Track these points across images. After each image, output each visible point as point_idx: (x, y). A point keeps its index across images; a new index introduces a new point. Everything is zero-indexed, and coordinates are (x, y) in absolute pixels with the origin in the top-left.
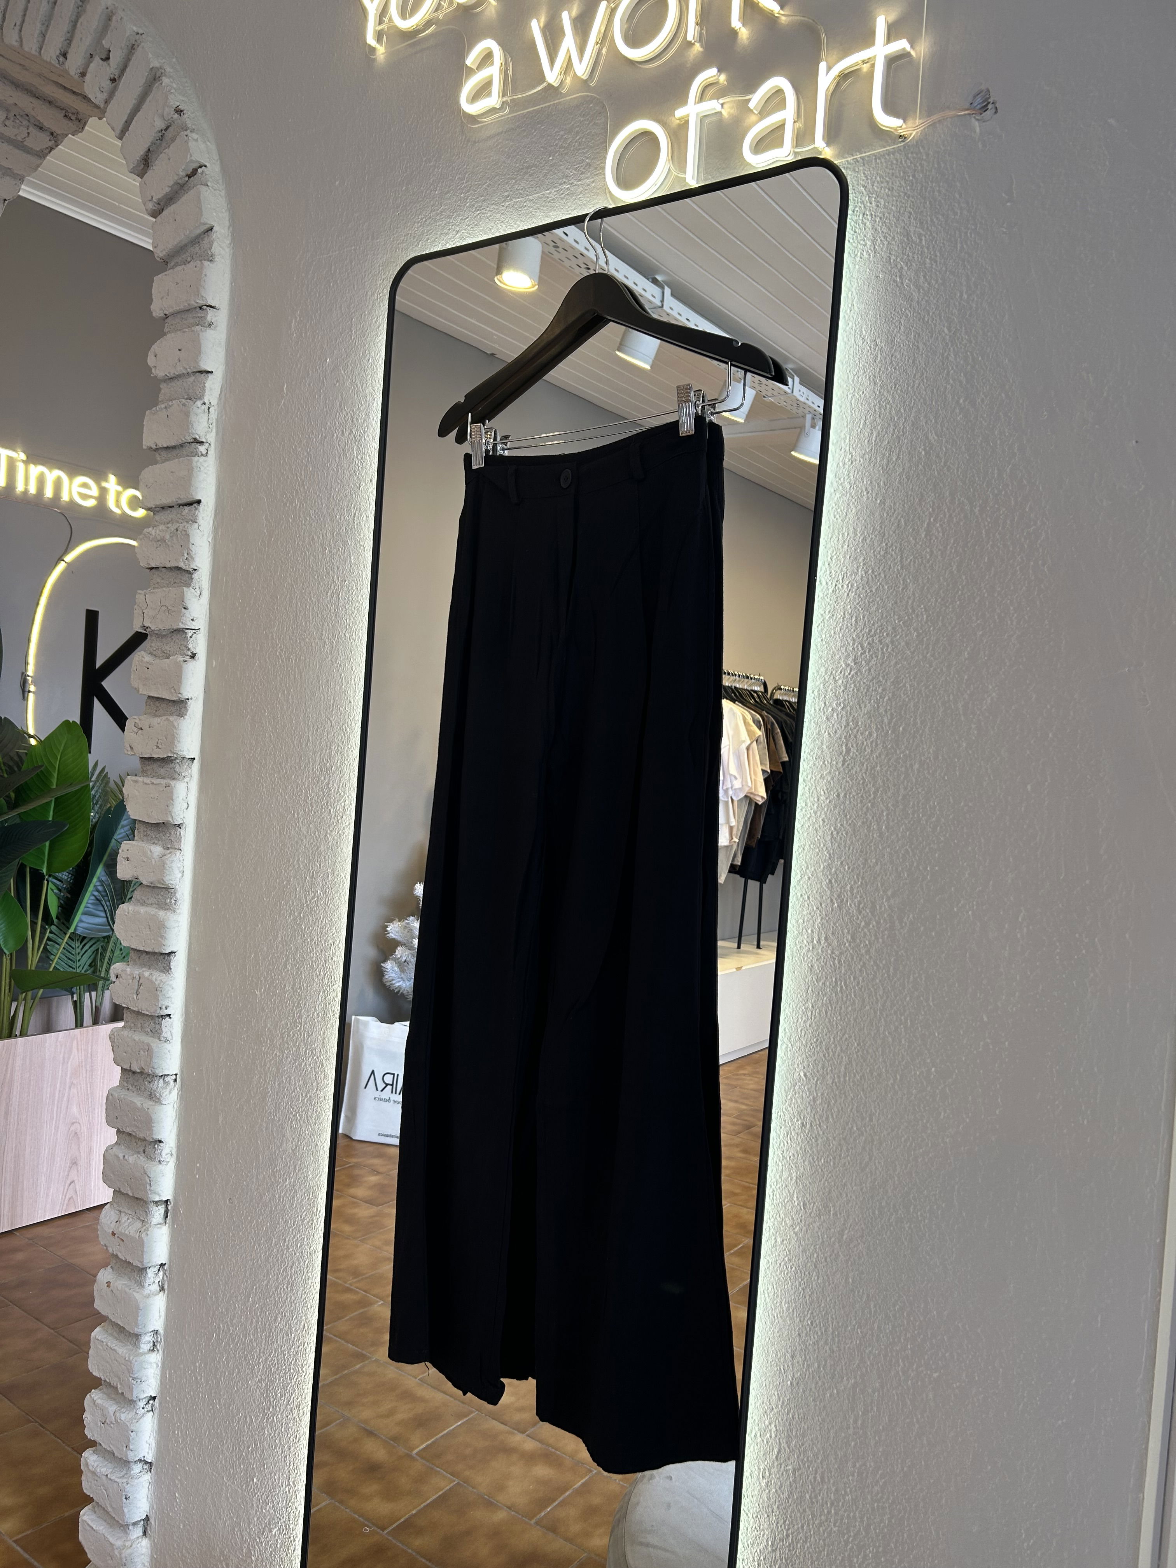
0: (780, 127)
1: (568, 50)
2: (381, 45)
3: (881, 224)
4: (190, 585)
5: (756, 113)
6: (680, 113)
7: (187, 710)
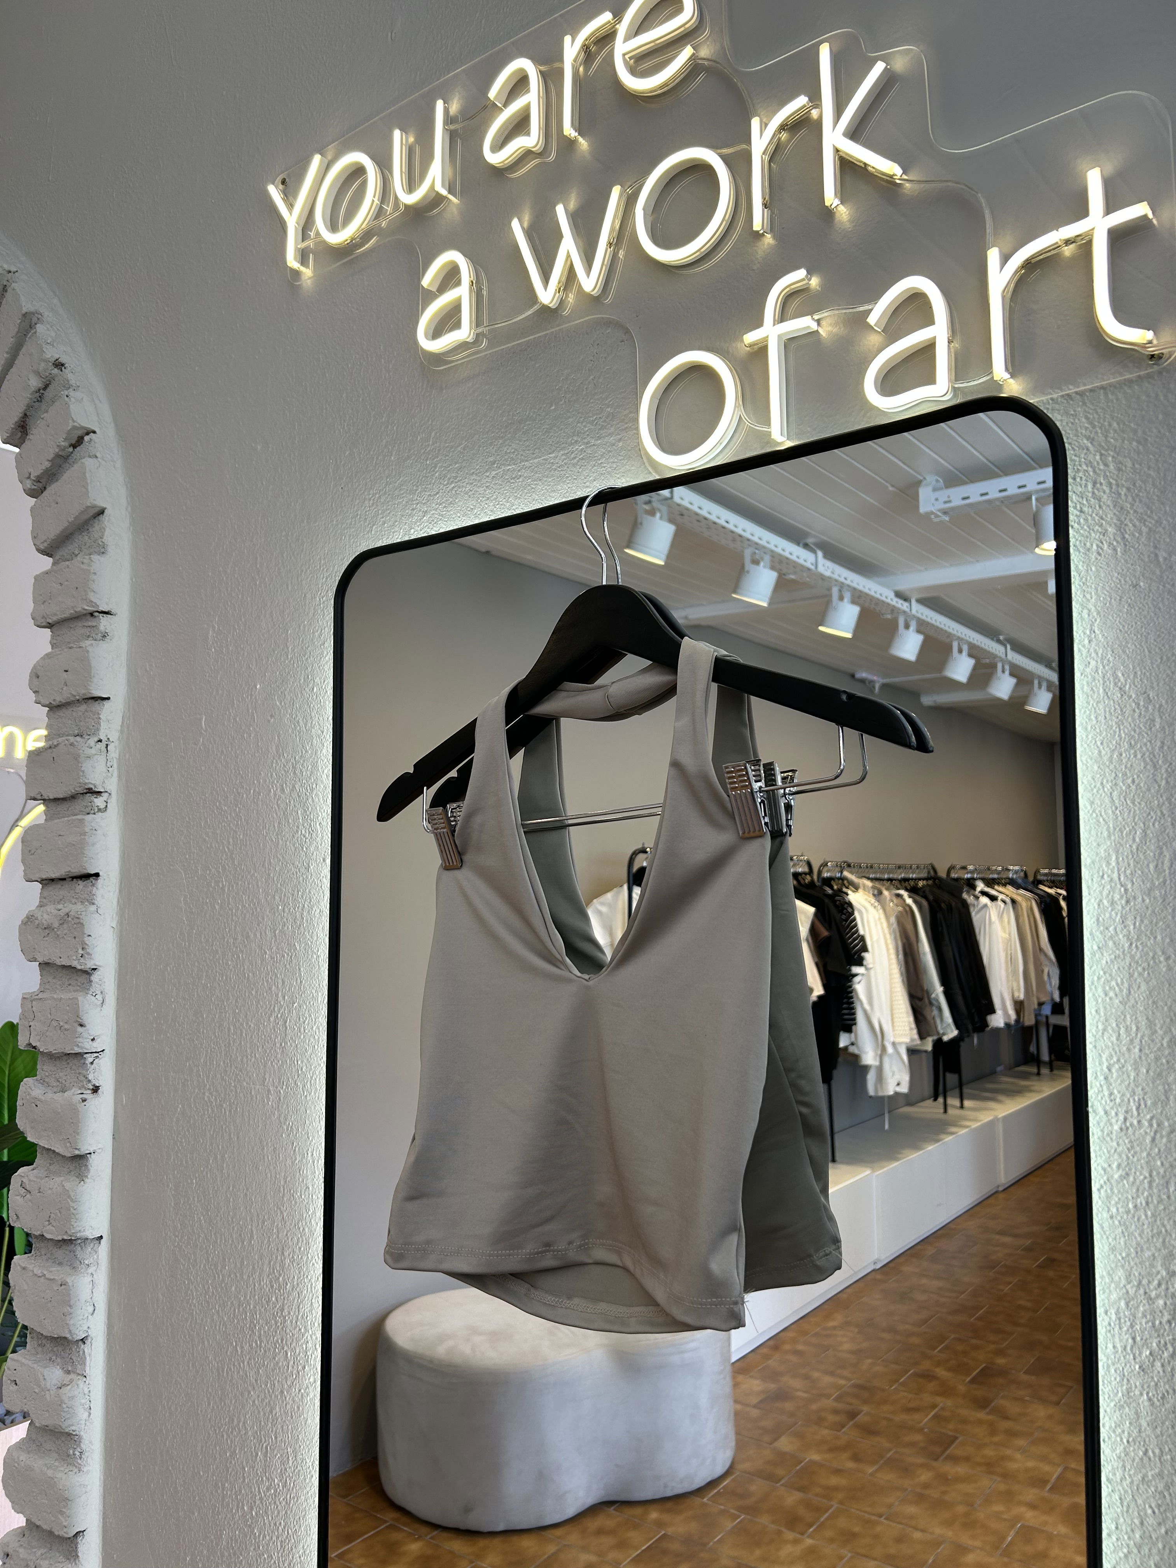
0: (928, 349)
1: (568, 256)
2: (307, 267)
3: (1130, 499)
4: (88, 989)
5: (879, 330)
6: (751, 337)
7: (89, 1170)
